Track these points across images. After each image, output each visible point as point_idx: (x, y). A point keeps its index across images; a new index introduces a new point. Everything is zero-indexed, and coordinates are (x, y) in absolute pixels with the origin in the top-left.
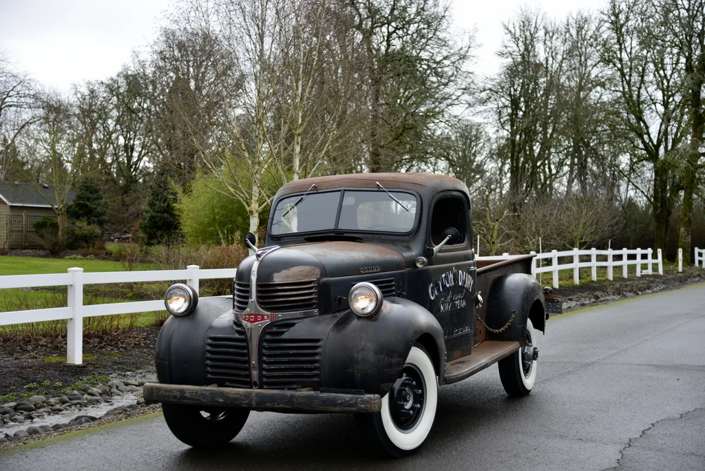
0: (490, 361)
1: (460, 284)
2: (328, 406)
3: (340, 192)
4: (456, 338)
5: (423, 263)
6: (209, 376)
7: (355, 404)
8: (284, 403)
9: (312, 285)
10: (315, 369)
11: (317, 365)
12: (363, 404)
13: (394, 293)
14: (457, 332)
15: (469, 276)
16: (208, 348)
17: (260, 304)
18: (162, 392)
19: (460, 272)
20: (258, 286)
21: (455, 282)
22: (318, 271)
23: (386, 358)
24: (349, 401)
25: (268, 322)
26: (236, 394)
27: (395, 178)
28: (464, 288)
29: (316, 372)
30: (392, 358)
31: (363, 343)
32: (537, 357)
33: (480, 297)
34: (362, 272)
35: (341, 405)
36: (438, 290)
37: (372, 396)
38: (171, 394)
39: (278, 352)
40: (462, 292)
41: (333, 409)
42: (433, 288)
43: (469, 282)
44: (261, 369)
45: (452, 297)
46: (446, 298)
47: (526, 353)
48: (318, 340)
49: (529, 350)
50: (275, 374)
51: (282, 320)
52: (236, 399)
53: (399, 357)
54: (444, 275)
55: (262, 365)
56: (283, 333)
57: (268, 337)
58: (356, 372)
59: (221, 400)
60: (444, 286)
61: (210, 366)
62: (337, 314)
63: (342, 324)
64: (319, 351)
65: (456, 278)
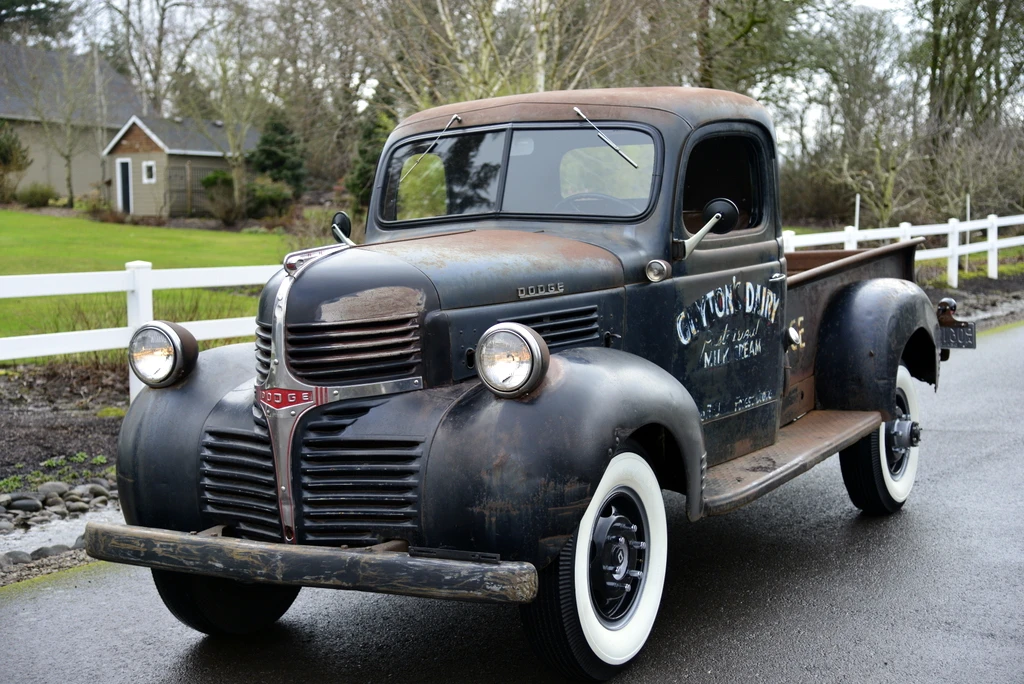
0: (811, 458)
1: (749, 309)
2: (424, 585)
3: (504, 133)
4: (740, 416)
5: (660, 272)
6: (210, 509)
7: (479, 585)
8: (338, 577)
9: (408, 326)
10: (407, 503)
11: (410, 495)
12: (496, 583)
13: (597, 336)
14: (743, 405)
15: (770, 293)
16: (207, 453)
17: (293, 367)
18: (113, 542)
19: (749, 285)
20: (289, 330)
21: (736, 305)
22: (420, 298)
23: (552, 483)
24: (467, 577)
25: (308, 405)
26: (247, 554)
27: (612, 97)
28: (758, 316)
29: (408, 510)
30: (565, 483)
31: (502, 453)
32: (918, 440)
33: (794, 334)
34: (522, 296)
35: (451, 584)
36: (699, 325)
37: (515, 566)
38: (130, 547)
39: (333, 467)
40: (752, 325)
41: (435, 591)
42: (686, 321)
43: (770, 303)
44: (299, 502)
45: (731, 337)
46: (716, 340)
47: (896, 434)
48: (413, 444)
49: (902, 428)
50: (328, 511)
51: (341, 401)
52: (245, 564)
53: (579, 480)
54: (710, 295)
55: (301, 494)
56: (343, 427)
57: (312, 436)
58: (487, 513)
59: (219, 565)
60: (711, 316)
61: (211, 490)
62: (463, 384)
63: (466, 408)
64: (414, 465)
65: (738, 299)
